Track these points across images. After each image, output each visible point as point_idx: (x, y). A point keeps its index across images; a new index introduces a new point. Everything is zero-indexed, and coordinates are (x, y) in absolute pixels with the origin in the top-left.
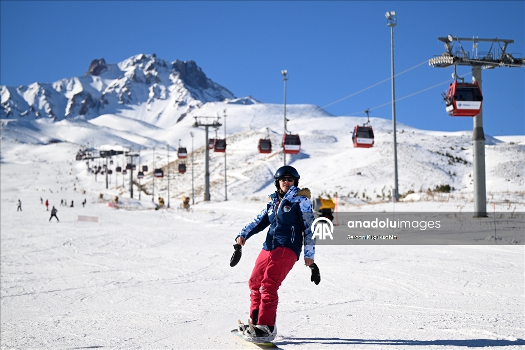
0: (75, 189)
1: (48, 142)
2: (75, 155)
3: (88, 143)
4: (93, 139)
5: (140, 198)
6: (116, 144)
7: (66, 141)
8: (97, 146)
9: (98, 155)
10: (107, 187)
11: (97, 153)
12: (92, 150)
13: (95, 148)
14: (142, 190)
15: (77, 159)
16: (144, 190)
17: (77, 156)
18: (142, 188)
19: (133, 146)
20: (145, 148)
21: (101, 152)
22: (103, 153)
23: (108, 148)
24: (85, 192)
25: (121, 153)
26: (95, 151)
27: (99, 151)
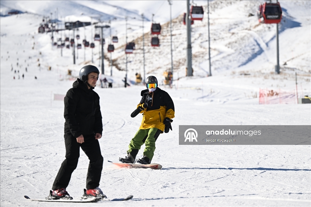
0: (39, 65)
1: (7, 13)
2: (38, 28)
3: (51, 14)
4: (57, 9)
5: (111, 75)
6: (82, 14)
7: (26, 12)
8: (61, 17)
9: (63, 27)
10: (74, 63)
11: (61, 24)
12: (56, 21)
13: (60, 19)
14: (113, 65)
15: (39, 32)
16: (116, 66)
17: (39, 28)
18: (114, 63)
19: (101, 16)
20: (115, 18)
21: (66, 23)
22: (68, 24)
23: (74, 19)
24: (50, 68)
25: (88, 24)
26: (59, 23)
27: (63, 23)
